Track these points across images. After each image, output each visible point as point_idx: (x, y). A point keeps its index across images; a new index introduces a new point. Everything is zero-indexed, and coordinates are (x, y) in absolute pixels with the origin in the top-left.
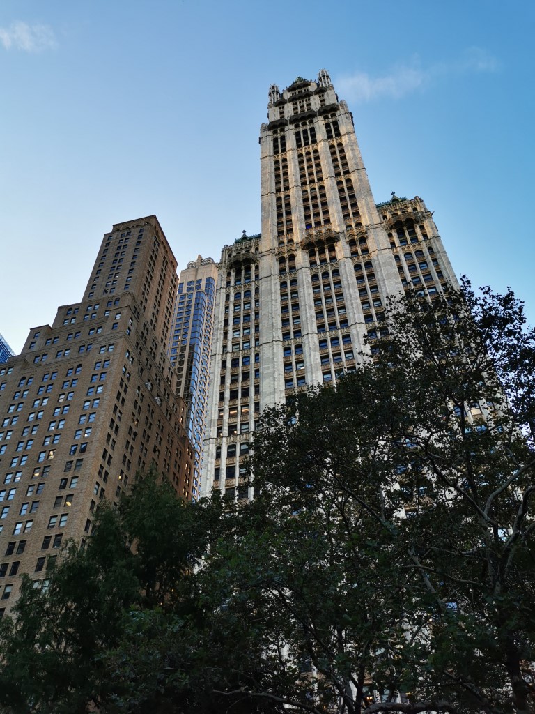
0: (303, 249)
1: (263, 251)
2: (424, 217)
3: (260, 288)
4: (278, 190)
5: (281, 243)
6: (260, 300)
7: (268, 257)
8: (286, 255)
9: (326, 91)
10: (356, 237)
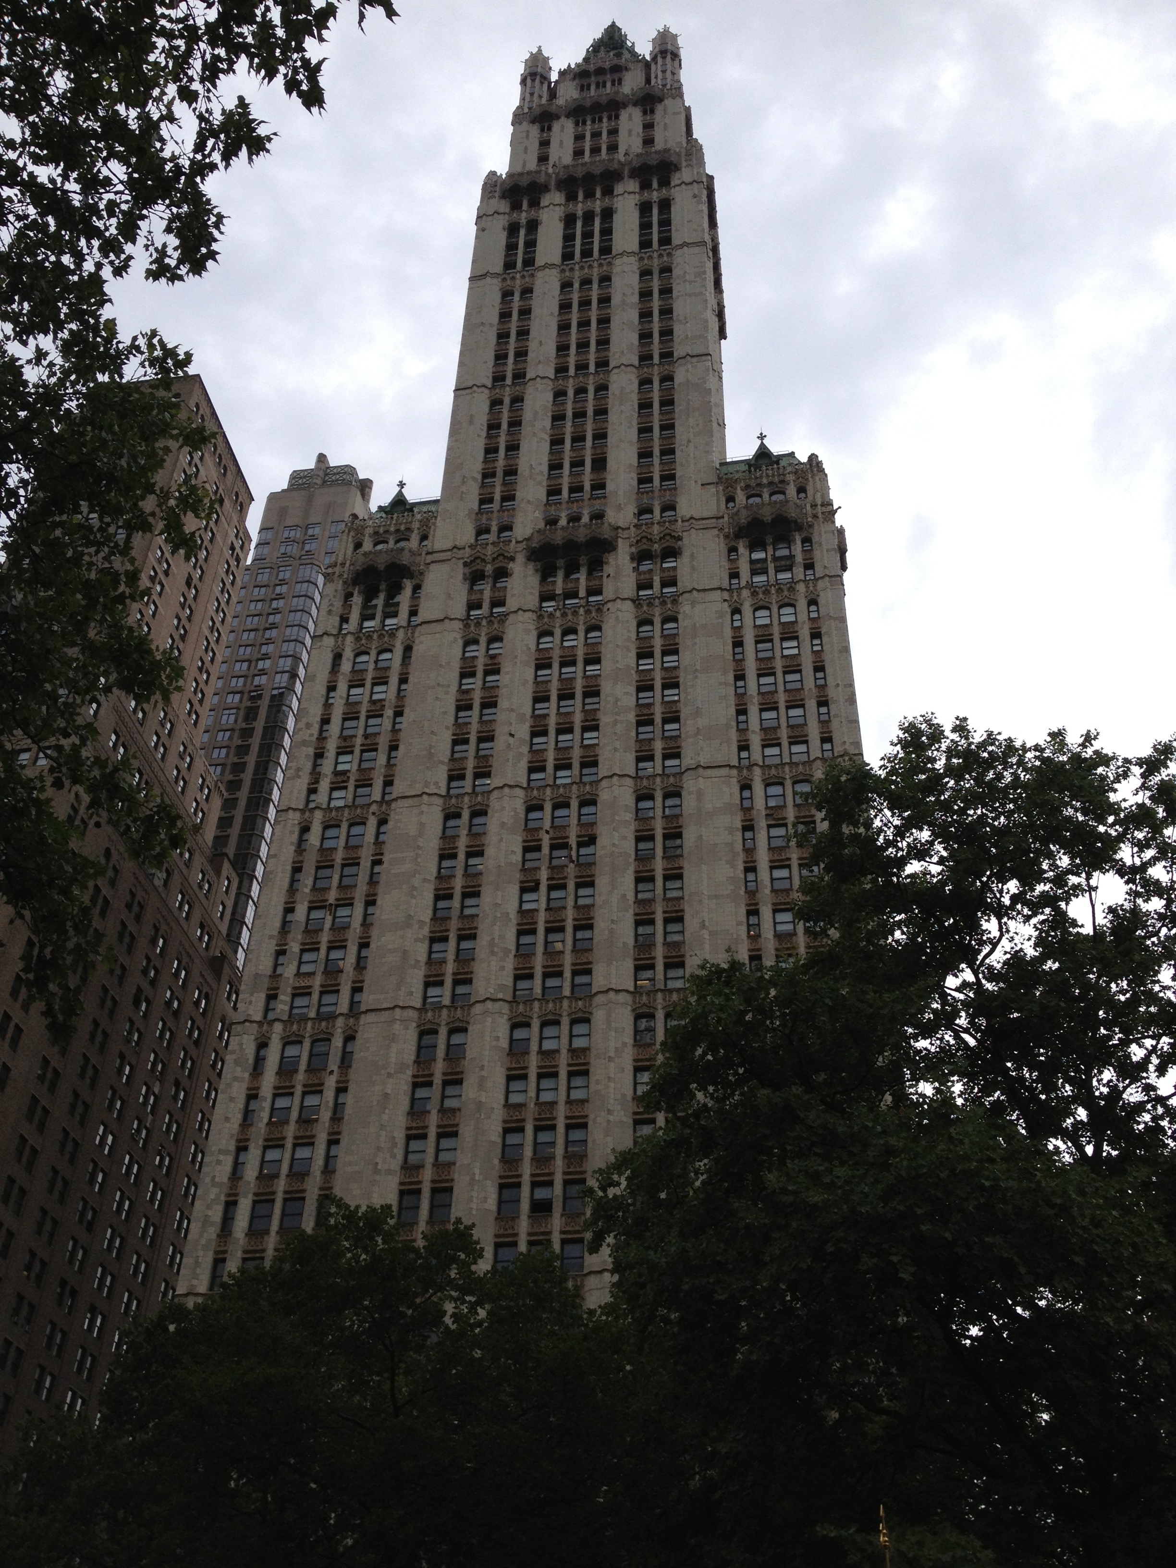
0: (529, 559)
1: (438, 546)
2: (815, 516)
3: (415, 648)
4: (498, 378)
5: (482, 531)
6: (411, 679)
7: (445, 567)
8: (489, 569)
9: (661, 100)
10: (656, 546)
